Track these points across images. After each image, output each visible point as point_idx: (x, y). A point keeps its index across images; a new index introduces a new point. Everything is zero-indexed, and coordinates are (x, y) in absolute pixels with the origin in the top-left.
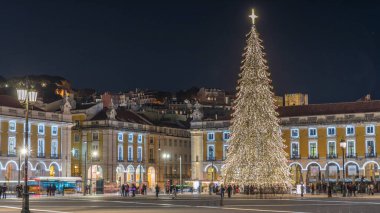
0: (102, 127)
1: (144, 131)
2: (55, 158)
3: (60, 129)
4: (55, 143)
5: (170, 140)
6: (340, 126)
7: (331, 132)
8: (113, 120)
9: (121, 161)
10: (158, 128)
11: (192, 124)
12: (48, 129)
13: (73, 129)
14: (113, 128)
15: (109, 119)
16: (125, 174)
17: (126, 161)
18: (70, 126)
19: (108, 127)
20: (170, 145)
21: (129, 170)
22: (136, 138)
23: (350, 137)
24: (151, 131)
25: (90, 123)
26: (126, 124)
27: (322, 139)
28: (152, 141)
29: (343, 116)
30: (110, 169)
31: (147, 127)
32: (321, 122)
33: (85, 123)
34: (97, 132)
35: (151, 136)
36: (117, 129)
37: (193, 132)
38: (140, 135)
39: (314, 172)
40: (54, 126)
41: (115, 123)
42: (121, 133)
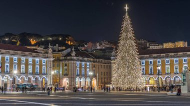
0: (69, 60)
1: (90, 61)
2: (44, 74)
3: (47, 61)
4: (44, 67)
5: (104, 66)
6: (180, 58)
7: (176, 61)
8: (73, 56)
9: (78, 76)
10: (98, 60)
11: (112, 58)
12: (41, 61)
13: (53, 61)
14: (74, 60)
15: (72, 56)
16: (80, 82)
17: (80, 76)
18: (52, 60)
19: (71, 60)
20: (104, 68)
21: (82, 80)
22: (86, 65)
23: (185, 64)
24: (94, 62)
25: (63, 58)
26: (81, 58)
27: (172, 65)
28: (94, 66)
29: (182, 53)
30: (73, 80)
31: (92, 59)
32: (172, 57)
33: (61, 58)
34: (67, 62)
35: (94, 63)
36: (76, 61)
37: (112, 62)
38: (88, 63)
39: (168, 81)
40: (44, 60)
41: (75, 58)
42: (78, 63)
